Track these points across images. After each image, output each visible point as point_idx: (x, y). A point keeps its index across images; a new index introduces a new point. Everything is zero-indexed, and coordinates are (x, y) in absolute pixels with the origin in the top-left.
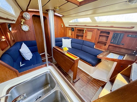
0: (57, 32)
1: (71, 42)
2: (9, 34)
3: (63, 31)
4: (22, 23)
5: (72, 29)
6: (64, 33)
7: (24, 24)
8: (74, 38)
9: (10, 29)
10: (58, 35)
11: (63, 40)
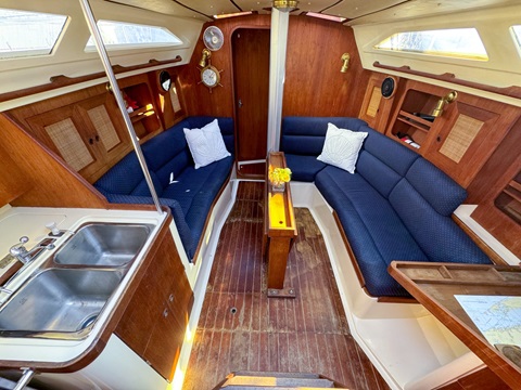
0: (313, 94)
1: (363, 148)
2: (162, 98)
3: (344, 88)
4: (202, 64)
5: (387, 86)
6: (348, 100)
7: (207, 64)
8: (382, 131)
9: (166, 85)
10: (317, 105)
11: (332, 129)
